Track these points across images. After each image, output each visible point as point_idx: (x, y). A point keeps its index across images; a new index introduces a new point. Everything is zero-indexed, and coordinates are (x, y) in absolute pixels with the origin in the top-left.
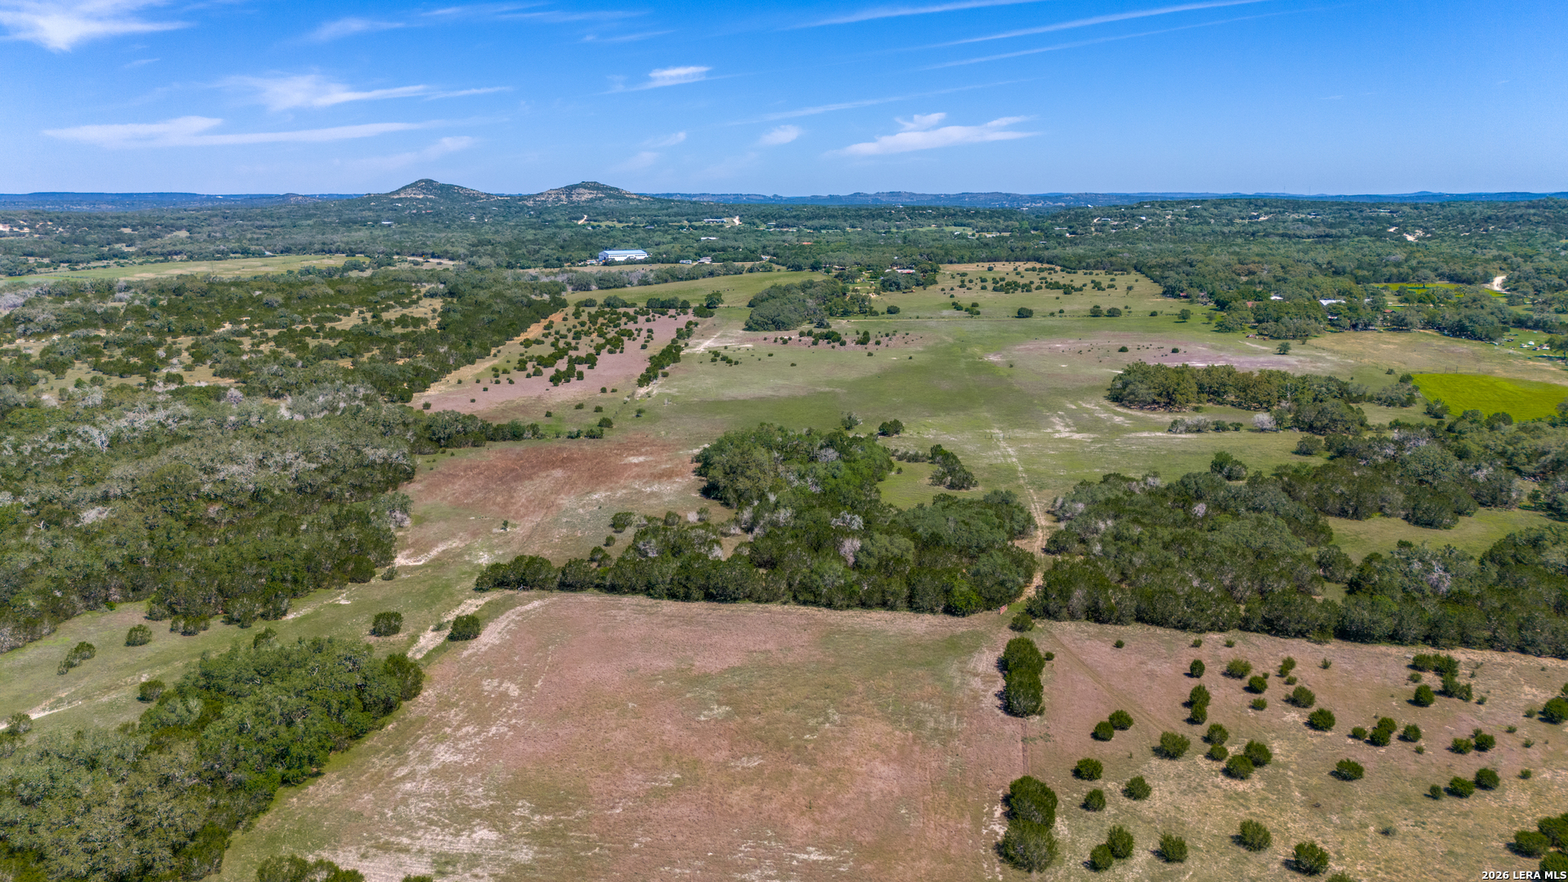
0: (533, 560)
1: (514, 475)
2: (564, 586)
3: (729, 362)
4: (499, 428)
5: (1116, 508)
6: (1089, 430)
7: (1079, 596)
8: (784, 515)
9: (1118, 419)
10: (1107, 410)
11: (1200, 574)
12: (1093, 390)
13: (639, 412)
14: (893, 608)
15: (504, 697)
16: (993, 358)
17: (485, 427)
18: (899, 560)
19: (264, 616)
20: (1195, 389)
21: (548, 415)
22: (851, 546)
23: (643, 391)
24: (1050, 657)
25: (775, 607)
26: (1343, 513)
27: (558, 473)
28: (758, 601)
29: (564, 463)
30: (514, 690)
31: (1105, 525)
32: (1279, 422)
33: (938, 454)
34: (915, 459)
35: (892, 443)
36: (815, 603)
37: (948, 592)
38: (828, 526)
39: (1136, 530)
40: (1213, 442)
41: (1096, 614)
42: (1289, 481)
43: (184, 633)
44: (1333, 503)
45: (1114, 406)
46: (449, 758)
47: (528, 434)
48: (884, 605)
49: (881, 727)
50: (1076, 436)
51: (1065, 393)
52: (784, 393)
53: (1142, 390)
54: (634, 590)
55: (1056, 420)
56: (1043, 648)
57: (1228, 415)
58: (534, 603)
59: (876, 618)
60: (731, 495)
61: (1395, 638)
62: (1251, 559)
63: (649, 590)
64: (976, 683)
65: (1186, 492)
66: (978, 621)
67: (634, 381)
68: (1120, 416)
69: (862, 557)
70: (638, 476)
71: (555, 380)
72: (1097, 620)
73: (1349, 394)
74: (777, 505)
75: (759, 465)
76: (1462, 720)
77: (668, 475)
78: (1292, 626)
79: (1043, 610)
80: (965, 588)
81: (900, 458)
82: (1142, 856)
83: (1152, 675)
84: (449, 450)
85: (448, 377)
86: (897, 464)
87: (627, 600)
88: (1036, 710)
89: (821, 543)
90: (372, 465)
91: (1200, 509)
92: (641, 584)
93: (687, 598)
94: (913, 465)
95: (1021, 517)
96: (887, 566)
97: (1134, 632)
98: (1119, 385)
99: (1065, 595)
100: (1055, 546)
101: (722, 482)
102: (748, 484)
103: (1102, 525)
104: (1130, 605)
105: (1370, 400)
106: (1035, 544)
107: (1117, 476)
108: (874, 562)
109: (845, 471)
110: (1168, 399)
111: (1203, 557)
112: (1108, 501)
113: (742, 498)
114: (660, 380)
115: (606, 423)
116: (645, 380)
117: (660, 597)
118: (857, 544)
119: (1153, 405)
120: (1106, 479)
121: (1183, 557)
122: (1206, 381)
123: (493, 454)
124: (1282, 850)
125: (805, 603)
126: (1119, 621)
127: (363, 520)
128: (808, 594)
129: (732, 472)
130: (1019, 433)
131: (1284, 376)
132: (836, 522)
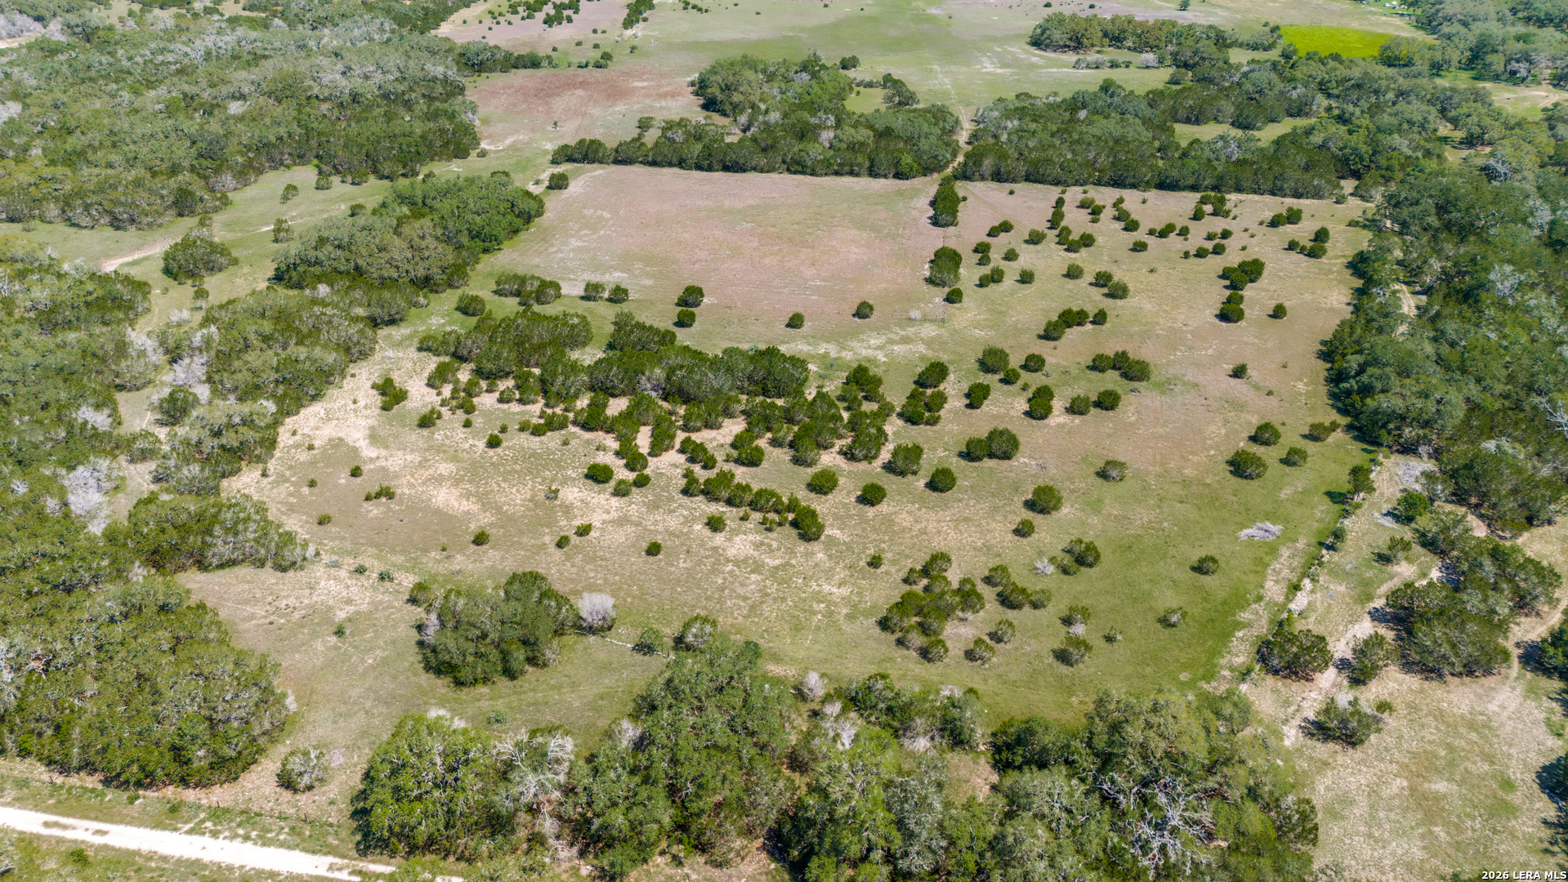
0: (593, 142)
1: (544, 94)
2: (617, 162)
3: (700, 10)
4: (519, 57)
5: (1021, 113)
6: (1009, 66)
7: (988, 164)
8: (774, 117)
9: (1034, 59)
10: (1027, 52)
11: (1073, 152)
12: (1019, 37)
13: (633, 49)
14: (857, 175)
15: (601, 218)
16: (933, 11)
17: (508, 56)
18: (862, 144)
19: (404, 175)
20: (1100, 34)
21: (555, 49)
22: (827, 136)
23: (629, 32)
24: (965, 199)
25: (774, 175)
26: (1188, 121)
27: (580, 92)
28: (762, 171)
29: (583, 84)
30: (607, 215)
31: (1014, 124)
32: (1161, 61)
33: (888, 81)
34: (870, 85)
35: (851, 73)
36: (803, 173)
37: (897, 163)
38: (808, 123)
39: (1033, 126)
40: (1107, 73)
41: (998, 177)
42: (1154, 98)
43: (353, 184)
44: (1182, 113)
45: (1033, 49)
46: (579, 244)
47: (545, 63)
48: (851, 173)
49: (854, 232)
50: (999, 71)
51: (994, 39)
52: (753, 36)
53: (1057, 35)
54: (670, 165)
55: (984, 59)
56: (961, 194)
57: (1121, 55)
58: (598, 171)
59: (847, 180)
60: (728, 108)
61: (1194, 188)
62: (1111, 144)
63: (681, 164)
64: (915, 213)
65: (1075, 104)
66: (918, 182)
67: (620, 24)
68: (1037, 56)
69: (835, 143)
70: (647, 96)
71: (549, 21)
72: (999, 181)
73: (1224, 40)
74: (767, 112)
75: (749, 83)
76: (1218, 224)
77: (673, 95)
78: (1130, 180)
79: (964, 175)
80: (909, 160)
81: (858, 85)
82: (1009, 281)
83: (1030, 208)
84: (484, 75)
85: (452, 18)
86: (856, 89)
87: (666, 170)
88: (954, 223)
89: (804, 133)
90: (434, 79)
91: (1082, 114)
92: (675, 160)
93: (710, 169)
94: (869, 90)
95: (951, 120)
96: (853, 147)
97: (1021, 187)
98: (1039, 31)
99: (978, 164)
100: (974, 136)
101: (720, 97)
102: (741, 98)
103: (1009, 125)
104: (1022, 168)
105: (1241, 45)
106: (962, 137)
107: (1026, 94)
108: (844, 146)
109: (816, 89)
110: (1076, 43)
111: (1078, 142)
112: (1017, 109)
113: (736, 109)
114: (641, 25)
115: (607, 56)
116: (628, 23)
117: (690, 169)
118: (831, 134)
119: (1065, 48)
120: (1018, 96)
121: (1064, 141)
122: (1109, 27)
123: (519, 77)
124: (1089, 277)
125: (795, 173)
126: (1014, 181)
127: (452, 116)
128: (797, 166)
129: (727, 88)
130: (954, 68)
131: (1174, 24)
132: (813, 121)
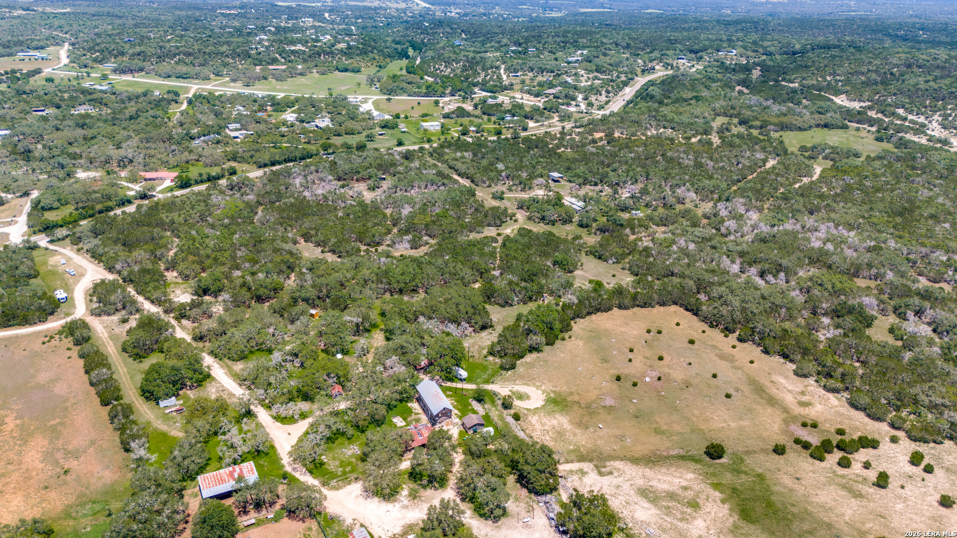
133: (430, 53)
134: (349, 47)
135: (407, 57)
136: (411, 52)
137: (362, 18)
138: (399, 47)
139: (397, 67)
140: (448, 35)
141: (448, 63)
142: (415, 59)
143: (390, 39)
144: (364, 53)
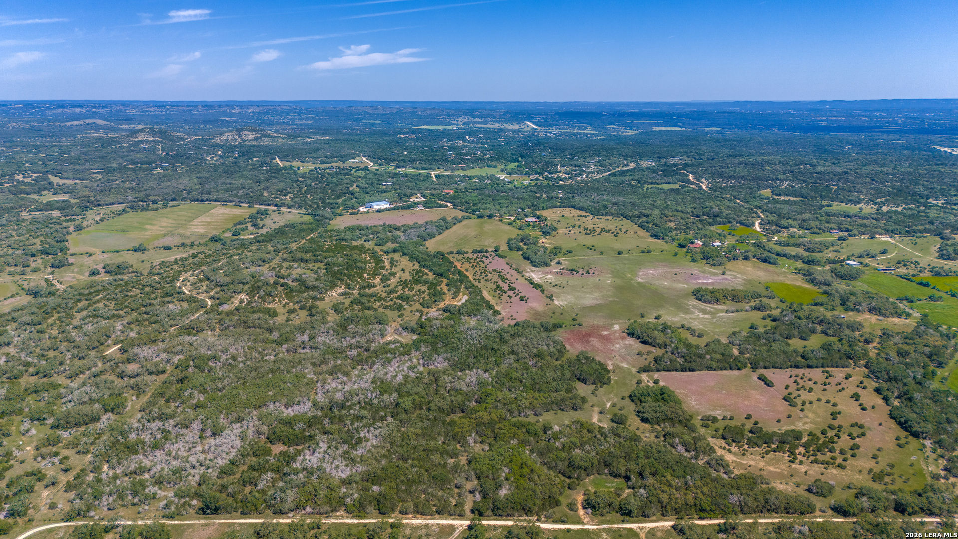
6: (705, 314)
8: (684, 350)
12: (687, 295)
21: (551, 317)
23: (556, 303)
26: (787, 338)
29: (588, 335)
30: (685, 392)
37: (737, 366)
40: (739, 316)
44: (785, 336)
45: (701, 303)
47: (563, 326)
51: (682, 297)
55: (693, 310)
58: (656, 375)
60: (655, 345)
61: (815, 367)
63: (677, 370)
64: (758, 383)
67: (547, 299)
68: (707, 307)
69: (713, 359)
71: (522, 299)
72: (767, 368)
74: (678, 348)
75: (660, 336)
76: (834, 380)
77: (624, 338)
79: (755, 367)
80: (740, 364)
88: (773, 386)
89: (701, 357)
96: (720, 361)
98: (699, 295)
104: (771, 365)
108: (717, 360)
109: (677, 336)
110: (717, 301)
113: (659, 345)
114: (554, 298)
118: (709, 357)
123: (562, 333)
133: (530, 159)
134: (491, 157)
135: (518, 161)
136: (520, 159)
137: (491, 139)
138: (514, 157)
139: (513, 165)
140: (541, 150)
141: (536, 163)
142: (522, 162)
143: (509, 153)
144: (498, 160)
